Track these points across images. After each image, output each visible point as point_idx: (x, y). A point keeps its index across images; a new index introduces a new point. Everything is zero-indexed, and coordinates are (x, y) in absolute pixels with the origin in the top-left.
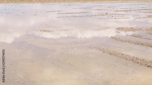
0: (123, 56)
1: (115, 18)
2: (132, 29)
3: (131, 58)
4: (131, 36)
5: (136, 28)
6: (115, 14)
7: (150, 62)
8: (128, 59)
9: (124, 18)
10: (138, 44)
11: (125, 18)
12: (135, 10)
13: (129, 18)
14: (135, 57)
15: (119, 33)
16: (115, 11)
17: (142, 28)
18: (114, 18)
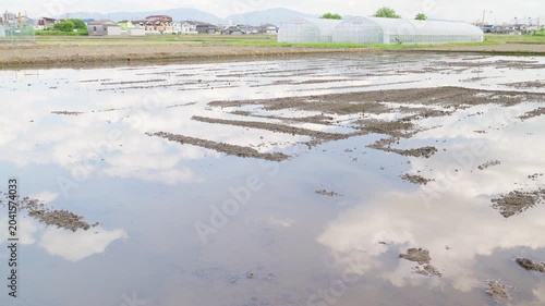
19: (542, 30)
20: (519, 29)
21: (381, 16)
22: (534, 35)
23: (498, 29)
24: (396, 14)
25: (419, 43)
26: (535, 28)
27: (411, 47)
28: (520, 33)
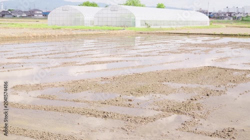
0: (25, 133)
1: (9, 69)
2: (38, 87)
3: (39, 134)
4: (37, 97)
5: (45, 84)
6: (8, 63)
7: (71, 137)
8: (35, 136)
9: (23, 69)
10: (50, 110)
11: (26, 69)
12: (42, 55)
13: (33, 68)
14: (46, 132)
15: (17, 94)
16: (8, 58)
17: (54, 84)
18: (7, 70)
19: (247, 17)
20: (231, 16)
21: (130, 5)
22: (243, 20)
23: (216, 15)
24: (142, 3)
25: (163, 27)
26: (242, 15)
27: (157, 30)
28: (232, 19)
